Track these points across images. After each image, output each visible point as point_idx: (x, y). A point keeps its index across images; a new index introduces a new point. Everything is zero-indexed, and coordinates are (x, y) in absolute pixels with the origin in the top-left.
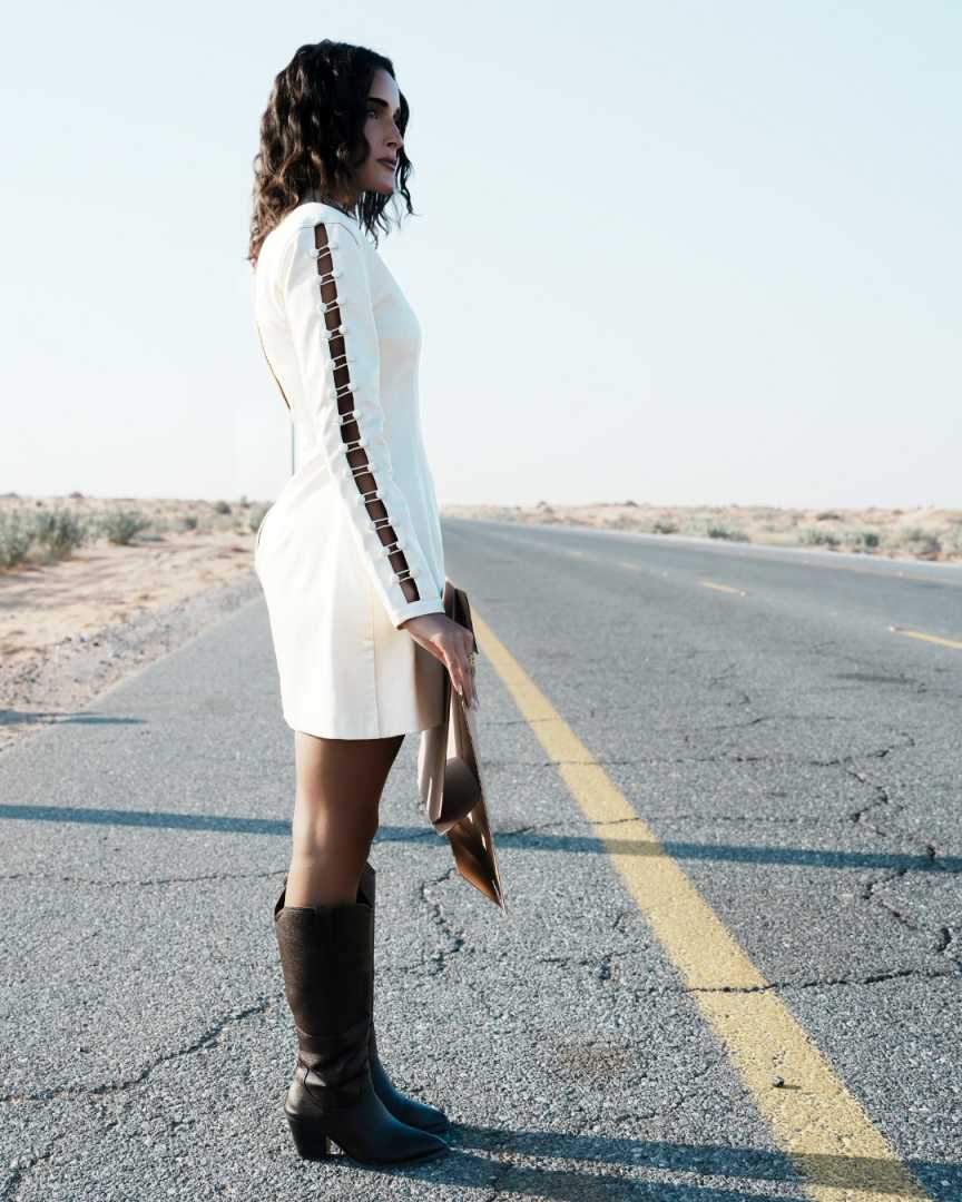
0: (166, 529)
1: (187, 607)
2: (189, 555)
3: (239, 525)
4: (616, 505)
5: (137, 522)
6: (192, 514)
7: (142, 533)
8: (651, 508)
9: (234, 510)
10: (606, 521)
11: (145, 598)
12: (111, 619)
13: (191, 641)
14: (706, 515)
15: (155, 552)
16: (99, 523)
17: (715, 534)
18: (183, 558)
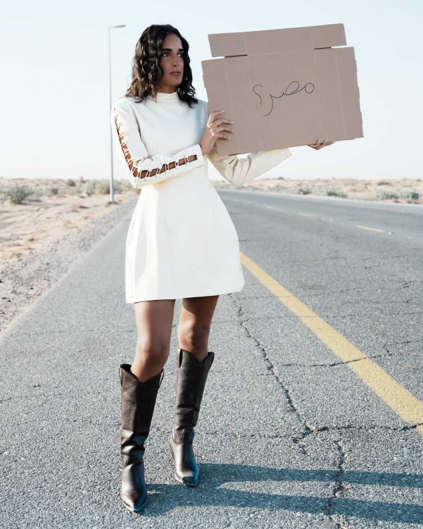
0: (42, 195)
1: (59, 247)
2: (55, 210)
3: (80, 192)
4: (274, 179)
5: (26, 192)
6: (55, 186)
7: (29, 198)
8: (292, 181)
9: (77, 184)
10: (269, 188)
11: (32, 240)
12: (11, 258)
13: (64, 276)
14: (319, 184)
15: (36, 208)
16: (5, 193)
17: (330, 194)
18: (52, 212)
